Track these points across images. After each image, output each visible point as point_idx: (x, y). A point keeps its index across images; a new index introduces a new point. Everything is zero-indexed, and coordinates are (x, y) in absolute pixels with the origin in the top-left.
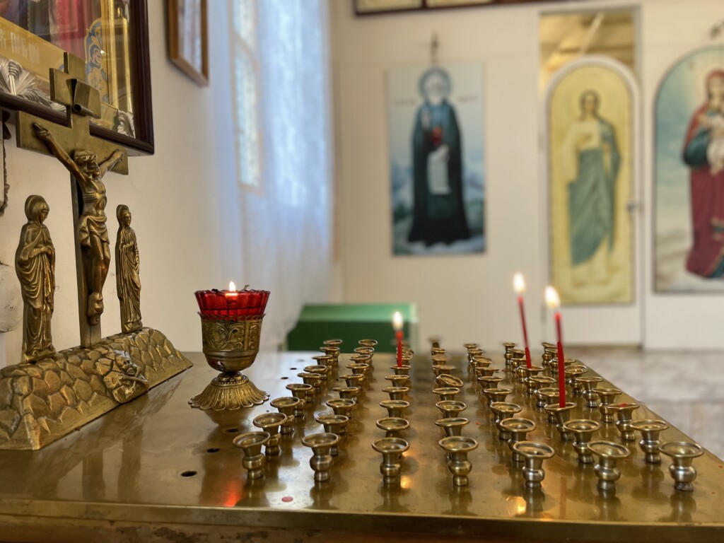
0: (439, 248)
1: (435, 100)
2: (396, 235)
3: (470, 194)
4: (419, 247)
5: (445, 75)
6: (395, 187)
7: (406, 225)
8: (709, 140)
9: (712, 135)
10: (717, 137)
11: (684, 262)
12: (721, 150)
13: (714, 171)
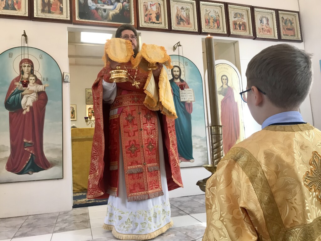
8: (22, 96)
9: (24, 93)
10: (26, 94)
11: (6, 164)
12: (28, 101)
13: (24, 112)
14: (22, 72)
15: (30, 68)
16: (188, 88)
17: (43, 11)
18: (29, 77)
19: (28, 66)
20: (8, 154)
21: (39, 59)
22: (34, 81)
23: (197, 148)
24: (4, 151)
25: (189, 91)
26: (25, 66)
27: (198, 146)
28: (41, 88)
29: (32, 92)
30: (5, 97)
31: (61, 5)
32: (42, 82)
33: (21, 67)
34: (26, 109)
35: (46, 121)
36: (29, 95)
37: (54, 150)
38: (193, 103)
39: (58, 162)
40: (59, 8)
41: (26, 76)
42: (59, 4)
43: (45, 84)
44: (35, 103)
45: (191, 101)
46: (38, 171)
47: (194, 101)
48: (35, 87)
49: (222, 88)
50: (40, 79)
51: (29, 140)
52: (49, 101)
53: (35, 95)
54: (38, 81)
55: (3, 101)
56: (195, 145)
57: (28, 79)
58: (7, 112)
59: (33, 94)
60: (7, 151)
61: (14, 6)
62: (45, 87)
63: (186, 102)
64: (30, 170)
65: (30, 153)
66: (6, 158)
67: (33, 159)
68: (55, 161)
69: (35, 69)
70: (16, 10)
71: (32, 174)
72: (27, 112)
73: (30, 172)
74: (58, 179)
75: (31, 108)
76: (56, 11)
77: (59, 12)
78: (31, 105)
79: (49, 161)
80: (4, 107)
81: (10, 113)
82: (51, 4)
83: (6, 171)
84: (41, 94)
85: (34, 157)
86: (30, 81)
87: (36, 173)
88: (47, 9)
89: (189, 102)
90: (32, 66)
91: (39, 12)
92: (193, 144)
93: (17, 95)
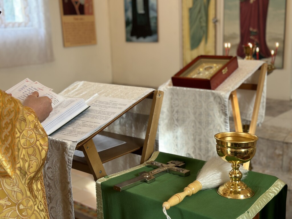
0: (141, 39)
2: (127, 32)
3: (152, 14)
4: (134, 38)
6: (126, 10)
7: (130, 28)
20: (238, 41)
24: (235, 38)
35: (270, 9)
51: (254, 29)
65: (255, 41)
72: (254, 2)
81: (240, 3)
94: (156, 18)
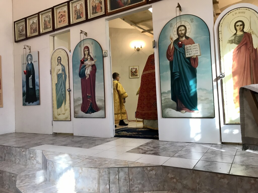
0: (31, 103)
1: (30, 63)
2: (23, 100)
4: (27, 103)
5: (31, 56)
6: (23, 87)
7: (25, 97)
8: (86, 69)
9: (86, 67)
10: (87, 67)
11: (81, 108)
12: (88, 71)
13: (87, 78)
14: (85, 55)
15: (88, 52)
16: (194, 43)
17: (93, 13)
18: (88, 57)
19: (87, 50)
20: (81, 102)
21: (91, 44)
22: (90, 59)
23: (202, 100)
24: (80, 100)
25: (195, 46)
26: (86, 51)
27: (203, 98)
28: (93, 62)
29: (90, 65)
30: (79, 70)
31: (101, 5)
32: (94, 59)
33: (84, 52)
34: (87, 76)
35: (96, 82)
36: (88, 68)
37: (100, 100)
38: (199, 57)
39: (103, 107)
40: (100, 8)
41: (86, 57)
42: (100, 5)
43: (95, 60)
44: (91, 72)
45: (197, 56)
46: (93, 112)
47: (200, 55)
48: (90, 62)
49: (235, 36)
50: (92, 57)
51: (89, 94)
52: (97, 70)
53: (91, 68)
54: (92, 59)
55: (78, 73)
56: (200, 98)
57: (87, 58)
58: (80, 79)
59: (90, 67)
60: (81, 100)
61: (80, 16)
62: (95, 62)
63: (191, 57)
64: (91, 111)
65: (90, 102)
66: (81, 104)
67: (91, 105)
68: (101, 107)
69: (90, 52)
70: (81, 18)
71: (91, 114)
72: (88, 78)
73: (90, 113)
74: (103, 118)
75: (89, 75)
76: (99, 10)
77: (100, 11)
78: (89, 73)
79: (98, 106)
80: (79, 76)
81: (81, 79)
82: (97, 7)
83: (81, 111)
84: (93, 67)
85: (92, 104)
86: (88, 59)
87: (93, 113)
88: (94, 11)
89: (195, 57)
90: (89, 50)
91: (91, 15)
92: (198, 97)
93: (84, 68)
94: (39, 90)
